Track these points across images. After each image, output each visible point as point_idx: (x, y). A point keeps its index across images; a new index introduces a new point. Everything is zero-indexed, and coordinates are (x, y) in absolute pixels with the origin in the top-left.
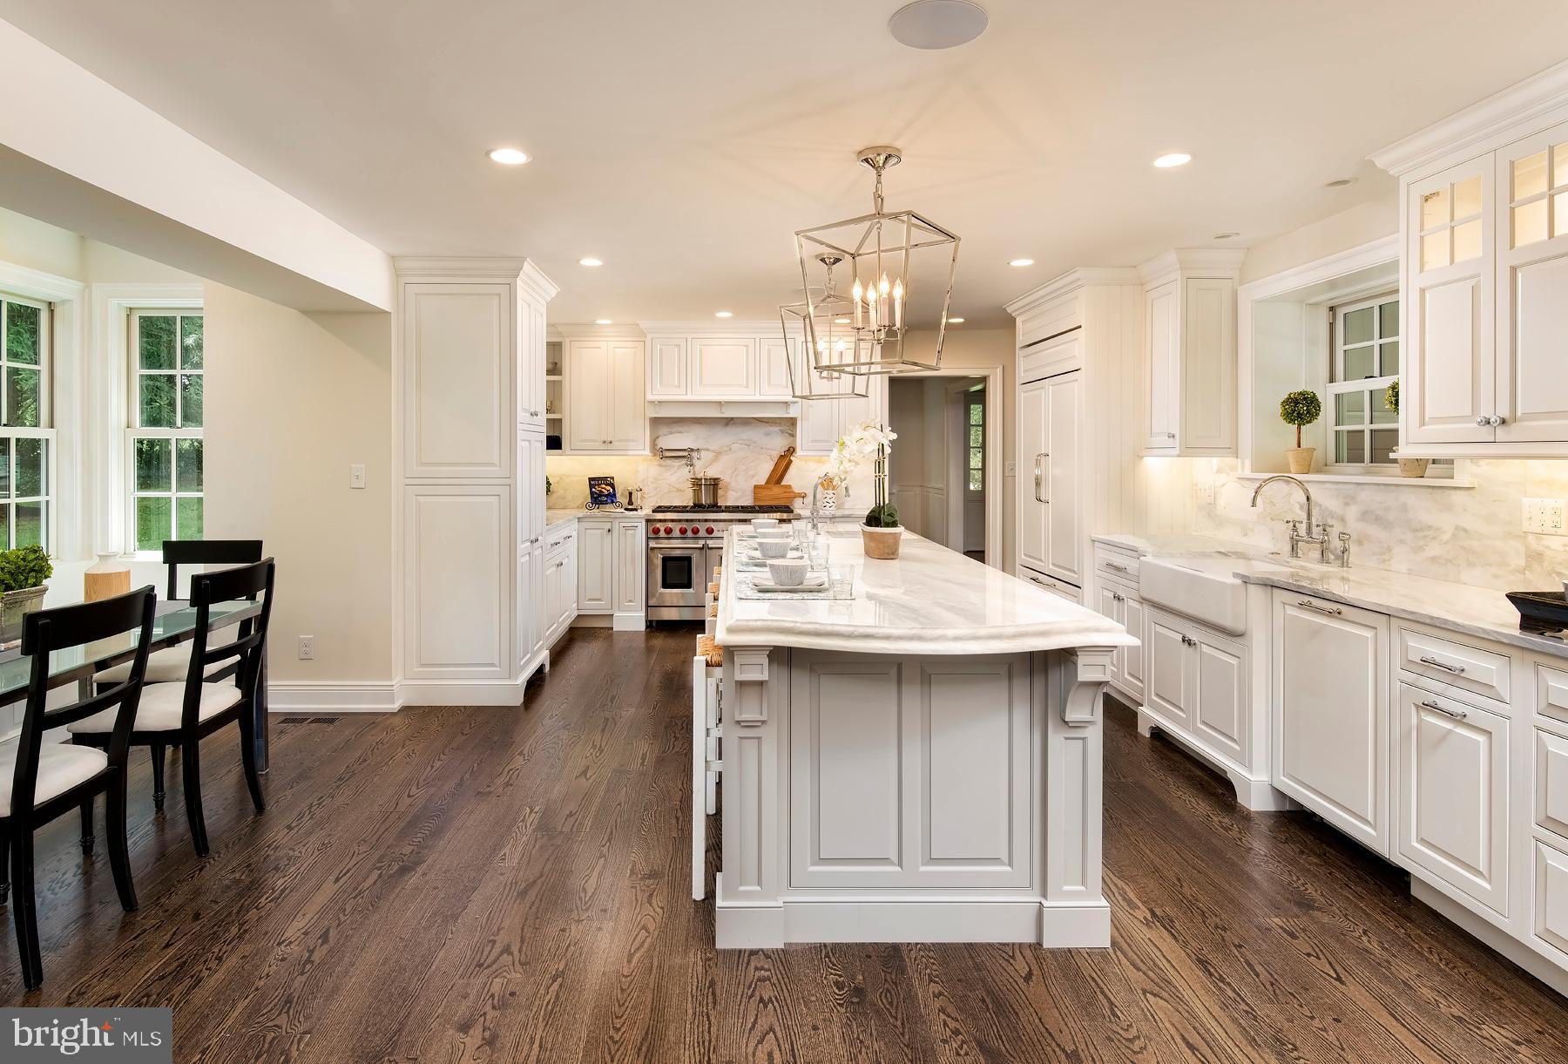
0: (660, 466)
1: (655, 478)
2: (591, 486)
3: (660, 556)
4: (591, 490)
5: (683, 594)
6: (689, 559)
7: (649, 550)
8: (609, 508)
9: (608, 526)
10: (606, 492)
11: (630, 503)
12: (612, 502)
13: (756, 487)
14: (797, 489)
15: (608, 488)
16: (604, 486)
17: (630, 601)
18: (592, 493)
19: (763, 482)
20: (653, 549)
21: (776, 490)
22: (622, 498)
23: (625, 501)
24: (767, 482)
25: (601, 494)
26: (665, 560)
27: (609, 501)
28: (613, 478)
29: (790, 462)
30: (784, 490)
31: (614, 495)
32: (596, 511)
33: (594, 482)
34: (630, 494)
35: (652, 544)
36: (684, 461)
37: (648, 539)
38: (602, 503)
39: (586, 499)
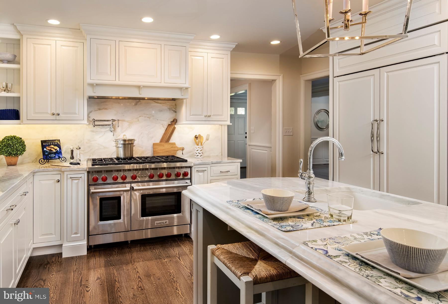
0: (93, 131)
1: (89, 140)
2: (43, 147)
3: (98, 199)
4: (43, 149)
5: (115, 224)
6: (119, 198)
7: (90, 195)
8: (57, 162)
9: (58, 177)
10: (54, 151)
11: (72, 158)
12: (59, 158)
13: (154, 144)
14: (179, 144)
15: (56, 148)
16: (52, 146)
17: (76, 233)
18: (44, 152)
19: (158, 141)
20: (93, 193)
21: (166, 147)
22: (66, 154)
23: (68, 156)
24: (161, 141)
25: (51, 152)
26: (102, 200)
27: (57, 157)
28: (59, 141)
29: (174, 128)
30: (171, 146)
31: (60, 153)
32: (47, 165)
33: (44, 144)
34: (72, 151)
35: (93, 190)
36: (108, 128)
37: (89, 185)
38: (51, 158)
39: (39, 155)
